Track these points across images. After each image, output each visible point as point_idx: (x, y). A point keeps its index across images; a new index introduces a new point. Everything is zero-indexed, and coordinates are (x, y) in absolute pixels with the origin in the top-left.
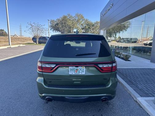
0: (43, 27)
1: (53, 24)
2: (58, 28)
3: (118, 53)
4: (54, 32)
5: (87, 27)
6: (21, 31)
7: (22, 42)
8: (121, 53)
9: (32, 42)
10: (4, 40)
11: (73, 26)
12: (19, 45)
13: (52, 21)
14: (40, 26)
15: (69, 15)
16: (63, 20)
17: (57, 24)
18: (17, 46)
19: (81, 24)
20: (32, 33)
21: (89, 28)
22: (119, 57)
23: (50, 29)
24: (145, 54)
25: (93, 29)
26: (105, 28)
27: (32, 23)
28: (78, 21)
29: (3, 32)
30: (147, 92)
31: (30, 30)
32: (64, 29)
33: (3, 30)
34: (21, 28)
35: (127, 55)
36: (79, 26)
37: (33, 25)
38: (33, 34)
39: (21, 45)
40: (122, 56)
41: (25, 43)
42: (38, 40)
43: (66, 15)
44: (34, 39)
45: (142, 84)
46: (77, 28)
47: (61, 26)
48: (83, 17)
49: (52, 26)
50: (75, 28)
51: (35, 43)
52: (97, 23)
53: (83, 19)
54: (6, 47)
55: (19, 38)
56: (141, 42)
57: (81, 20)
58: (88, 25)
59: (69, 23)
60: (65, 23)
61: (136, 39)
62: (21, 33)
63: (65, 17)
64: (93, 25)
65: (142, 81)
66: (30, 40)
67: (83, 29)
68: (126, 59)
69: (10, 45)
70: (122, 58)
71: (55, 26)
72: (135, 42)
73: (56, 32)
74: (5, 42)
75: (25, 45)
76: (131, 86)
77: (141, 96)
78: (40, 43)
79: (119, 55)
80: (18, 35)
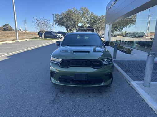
0: (49, 21)
1: (57, 18)
2: (63, 22)
3: (122, 47)
4: (59, 26)
5: (92, 21)
6: (25, 25)
7: (29, 37)
8: (125, 47)
9: (38, 37)
10: (11, 35)
11: (78, 20)
12: (26, 40)
13: (57, 16)
14: (46, 21)
15: (74, 9)
16: (68, 14)
17: (62, 18)
18: (24, 40)
19: (86, 18)
20: (38, 27)
21: (94, 22)
22: (123, 51)
23: (55, 23)
24: (149, 48)
25: (98, 23)
26: (110, 23)
27: (37, 18)
28: (83, 15)
29: (8, 27)
30: (140, 78)
31: (36, 25)
32: (69, 24)
33: (8, 25)
34: (25, 23)
35: (129, 49)
36: (84, 20)
37: (39, 19)
38: (39, 29)
39: (28, 40)
40: (125, 50)
41: (31, 37)
42: (43, 35)
43: (71, 9)
44: (40, 34)
45: (138, 72)
46: (82, 22)
47: (65, 20)
48: (88, 11)
49: (56, 21)
50: (80, 23)
51: (41, 38)
52: (102, 17)
53: (88, 13)
54: (14, 41)
55: (24, 33)
56: (147, 37)
57: (86, 14)
58: (93, 19)
59: (74, 17)
60: (70, 18)
61: (143, 33)
62: (26, 28)
63: (70, 11)
64: (99, 19)
65: (139, 70)
66: (35, 34)
67: (88, 23)
68: (129, 52)
69: (17, 39)
70: (125, 52)
71: (60, 20)
72: (142, 37)
73: (61, 26)
74: (12, 36)
75: (31, 40)
76: (127, 74)
77: (134, 81)
78: (46, 37)
79: (122, 49)
80: (23, 30)
